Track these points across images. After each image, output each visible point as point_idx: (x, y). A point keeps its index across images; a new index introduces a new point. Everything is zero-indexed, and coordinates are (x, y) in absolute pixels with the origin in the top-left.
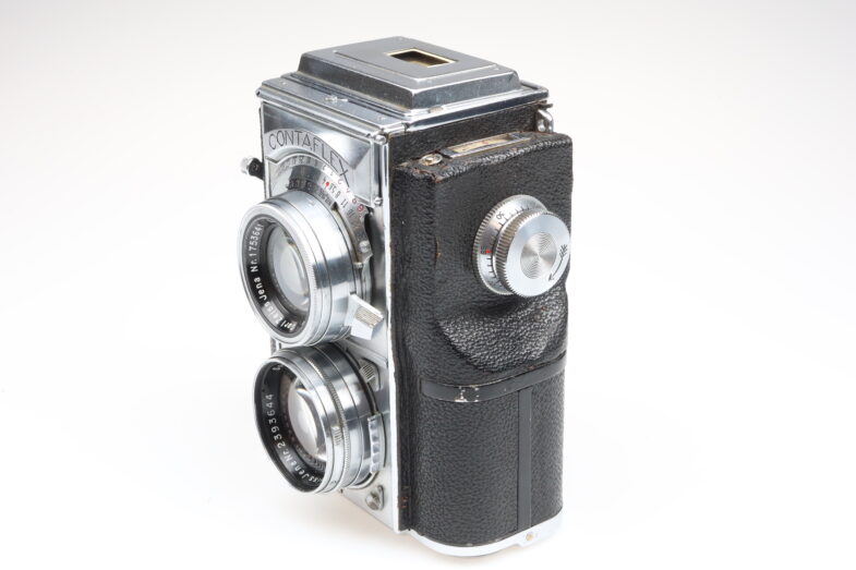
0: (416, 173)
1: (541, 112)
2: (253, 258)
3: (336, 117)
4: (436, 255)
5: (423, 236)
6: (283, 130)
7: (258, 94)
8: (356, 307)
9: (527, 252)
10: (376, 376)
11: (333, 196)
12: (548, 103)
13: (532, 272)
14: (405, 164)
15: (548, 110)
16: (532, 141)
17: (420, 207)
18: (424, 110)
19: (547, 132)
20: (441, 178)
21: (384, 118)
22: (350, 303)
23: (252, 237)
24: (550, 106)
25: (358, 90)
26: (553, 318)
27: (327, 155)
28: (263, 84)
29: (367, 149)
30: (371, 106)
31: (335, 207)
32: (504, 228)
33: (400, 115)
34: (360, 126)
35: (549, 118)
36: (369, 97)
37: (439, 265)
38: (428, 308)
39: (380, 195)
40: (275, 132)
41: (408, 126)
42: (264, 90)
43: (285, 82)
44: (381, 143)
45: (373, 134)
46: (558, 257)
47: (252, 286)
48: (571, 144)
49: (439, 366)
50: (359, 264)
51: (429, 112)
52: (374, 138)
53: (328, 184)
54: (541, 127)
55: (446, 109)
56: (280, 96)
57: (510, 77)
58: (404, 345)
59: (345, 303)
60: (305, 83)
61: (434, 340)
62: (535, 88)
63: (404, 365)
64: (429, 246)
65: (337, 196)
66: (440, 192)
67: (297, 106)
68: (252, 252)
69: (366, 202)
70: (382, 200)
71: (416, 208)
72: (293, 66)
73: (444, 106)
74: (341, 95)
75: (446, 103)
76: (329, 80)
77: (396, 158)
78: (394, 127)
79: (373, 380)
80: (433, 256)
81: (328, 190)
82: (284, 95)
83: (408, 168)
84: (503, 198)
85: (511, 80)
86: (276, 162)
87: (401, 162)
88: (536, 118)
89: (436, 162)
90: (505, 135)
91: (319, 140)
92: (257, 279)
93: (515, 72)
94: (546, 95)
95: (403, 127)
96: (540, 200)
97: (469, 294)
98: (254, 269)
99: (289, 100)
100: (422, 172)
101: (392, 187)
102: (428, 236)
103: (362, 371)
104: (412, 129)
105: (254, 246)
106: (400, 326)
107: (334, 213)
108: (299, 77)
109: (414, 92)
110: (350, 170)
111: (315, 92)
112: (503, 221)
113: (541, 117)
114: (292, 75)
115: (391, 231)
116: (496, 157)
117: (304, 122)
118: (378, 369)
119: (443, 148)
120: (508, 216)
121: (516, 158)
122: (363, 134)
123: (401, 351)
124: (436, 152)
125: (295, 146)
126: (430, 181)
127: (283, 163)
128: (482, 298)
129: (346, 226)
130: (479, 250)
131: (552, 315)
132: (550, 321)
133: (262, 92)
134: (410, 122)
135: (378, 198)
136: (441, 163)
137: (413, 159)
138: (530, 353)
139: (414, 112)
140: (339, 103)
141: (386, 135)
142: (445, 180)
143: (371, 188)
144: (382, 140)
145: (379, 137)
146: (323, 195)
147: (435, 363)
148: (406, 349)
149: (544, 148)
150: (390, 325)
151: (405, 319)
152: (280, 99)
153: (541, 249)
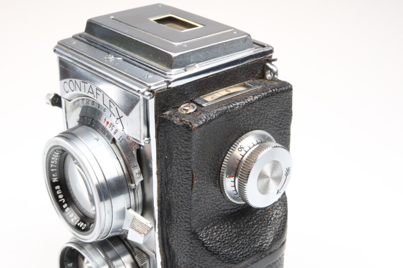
0: (176, 121)
1: (268, 64)
2: (54, 172)
3: (112, 74)
4: (193, 182)
5: (182, 168)
6: (74, 80)
7: (55, 51)
8: (131, 219)
9: (262, 176)
10: (147, 262)
11: (112, 132)
12: (273, 58)
13: (264, 190)
14: (168, 113)
15: (273, 63)
16: (263, 88)
17: (180, 147)
18: (182, 69)
19: (274, 79)
20: (196, 125)
21: (151, 76)
22: (127, 214)
23: (52, 158)
24: (274, 60)
25: (130, 50)
26: (278, 216)
27: (107, 103)
28: (59, 43)
29: (137, 101)
30: (140, 65)
31: (114, 141)
32: (245, 158)
33: (163, 74)
34: (132, 83)
35: (275, 70)
36: (138, 57)
37: (195, 189)
38: (187, 220)
39: (148, 136)
40: (67, 80)
41: (169, 83)
42: (60, 48)
43: (75, 42)
44: (149, 98)
45: (142, 90)
46: (284, 177)
47: (54, 191)
48: (291, 89)
49: (195, 261)
50: (133, 185)
51: (186, 71)
52: (143, 94)
53: (108, 123)
54: (269, 76)
55: (198, 68)
56: (71, 54)
57: (246, 39)
58: (168, 243)
59: (122, 214)
60: (90, 43)
61: (191, 243)
62: (263, 46)
63: (168, 256)
64: (188, 176)
65: (115, 133)
66: (196, 135)
67: (83, 62)
68: (53, 168)
69: (138, 141)
70: (150, 140)
71: (177, 148)
72: (81, 29)
73: (197, 65)
74: (117, 54)
75: (198, 62)
76: (107, 41)
77: (160, 108)
78: (158, 84)
79: (145, 265)
80: (191, 183)
81: (108, 128)
82: (73, 52)
83: (170, 115)
84: (243, 134)
85: (247, 41)
86: (70, 101)
87: (165, 111)
88: (265, 69)
89: (191, 110)
90: (242, 83)
91: (100, 91)
92: (58, 187)
93: (249, 35)
94: (271, 51)
95: (166, 84)
96: (269, 132)
97: (217, 206)
98: (55, 180)
99: (77, 57)
100: (181, 121)
101: (157, 130)
102: (186, 168)
103: (136, 257)
104: (173, 85)
105: (54, 164)
106: (164, 230)
107: (113, 145)
108: (86, 37)
109: (174, 55)
110: (124, 115)
111: (97, 51)
112: (243, 152)
113: (269, 69)
114: (80, 35)
115: (157, 163)
116: (238, 104)
117: (89, 75)
118: (148, 257)
119: (196, 97)
120: (246, 149)
121: (252, 103)
122: (135, 90)
123: (166, 246)
124: (192, 101)
125: (83, 93)
126: (188, 128)
127: (75, 102)
128: (226, 208)
129: (122, 156)
130: (225, 175)
131: (276, 214)
132: (275, 218)
133: (57, 49)
134: (171, 80)
135: (146, 139)
136: (196, 111)
137: (174, 108)
138: (262, 245)
139: (174, 71)
140: (116, 60)
141: (152, 91)
142: (200, 126)
143: (141, 130)
144: (150, 95)
145: (147, 93)
146: (104, 132)
147: (192, 259)
148: (170, 247)
149: (272, 94)
150: (157, 229)
151: (168, 225)
152: (70, 56)
153: (272, 173)
